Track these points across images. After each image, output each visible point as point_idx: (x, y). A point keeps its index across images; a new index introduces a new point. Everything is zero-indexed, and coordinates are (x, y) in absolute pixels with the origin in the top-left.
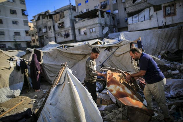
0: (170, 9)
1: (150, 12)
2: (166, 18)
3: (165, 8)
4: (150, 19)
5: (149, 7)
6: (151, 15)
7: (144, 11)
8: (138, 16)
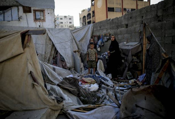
0: (40, 14)
1: (18, 12)
2: (37, 22)
3: (35, 12)
4: (19, 20)
5: (17, 6)
6: (20, 16)
7: (11, 9)
8: (4, 13)
